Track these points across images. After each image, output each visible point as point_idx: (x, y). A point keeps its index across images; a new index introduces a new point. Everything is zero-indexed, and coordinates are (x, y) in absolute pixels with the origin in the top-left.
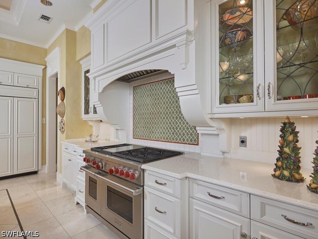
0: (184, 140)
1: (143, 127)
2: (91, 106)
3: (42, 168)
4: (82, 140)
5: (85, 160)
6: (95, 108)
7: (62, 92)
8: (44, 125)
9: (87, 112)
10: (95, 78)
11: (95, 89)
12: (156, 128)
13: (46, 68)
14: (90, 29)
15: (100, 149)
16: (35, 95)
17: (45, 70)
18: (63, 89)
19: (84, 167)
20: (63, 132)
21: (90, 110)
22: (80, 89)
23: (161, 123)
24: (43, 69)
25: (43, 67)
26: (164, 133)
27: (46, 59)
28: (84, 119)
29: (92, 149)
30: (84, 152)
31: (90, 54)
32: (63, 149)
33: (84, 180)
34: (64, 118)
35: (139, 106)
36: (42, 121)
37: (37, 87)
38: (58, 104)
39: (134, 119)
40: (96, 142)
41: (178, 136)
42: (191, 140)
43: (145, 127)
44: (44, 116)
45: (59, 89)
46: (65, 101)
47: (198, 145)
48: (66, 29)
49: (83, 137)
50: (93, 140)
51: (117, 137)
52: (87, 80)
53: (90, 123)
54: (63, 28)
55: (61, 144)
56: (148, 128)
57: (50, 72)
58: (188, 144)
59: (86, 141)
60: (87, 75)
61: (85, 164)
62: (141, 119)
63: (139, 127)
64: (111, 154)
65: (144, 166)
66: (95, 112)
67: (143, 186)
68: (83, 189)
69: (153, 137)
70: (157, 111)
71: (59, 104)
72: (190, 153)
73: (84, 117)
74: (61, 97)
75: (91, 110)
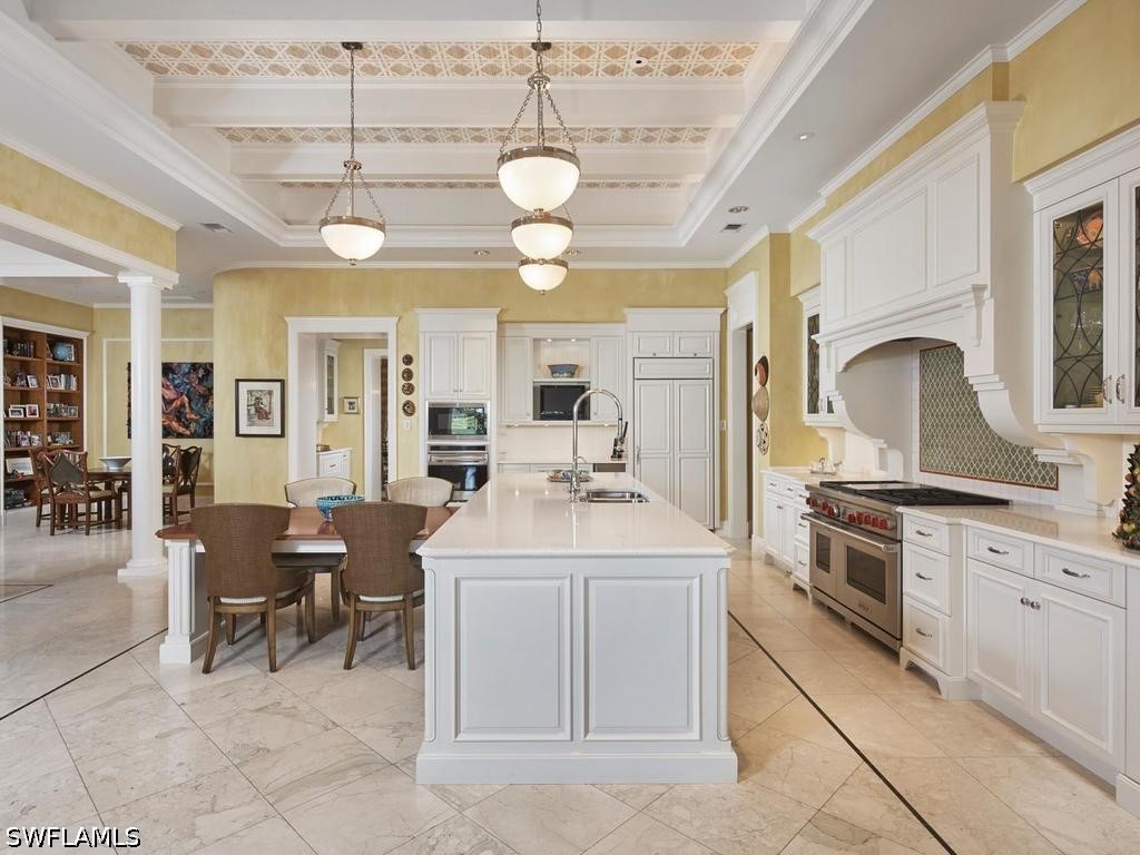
0: (1028, 478)
1: (942, 446)
2: (822, 395)
3: (721, 525)
4: (804, 470)
5: (808, 501)
6: (830, 403)
7: (762, 368)
8: (723, 435)
9: (813, 409)
10: (829, 344)
11: (829, 366)
12: (969, 448)
13: (726, 311)
14: (819, 241)
15: (838, 486)
16: (707, 373)
17: (724, 315)
18: (764, 361)
19: (809, 515)
20: (765, 451)
21: (819, 404)
22: (799, 357)
23: (981, 437)
24: (721, 316)
25: (722, 310)
26: (987, 460)
27: (727, 293)
28: (807, 424)
29: (822, 484)
30: (807, 487)
31: (819, 284)
32: (766, 486)
33: (807, 541)
34: (768, 422)
35: (932, 396)
36: (722, 425)
37: (711, 355)
38: (754, 393)
39: (922, 425)
40: (833, 474)
41: (1017, 469)
42: (1044, 479)
43: (947, 446)
44: (723, 416)
45: (755, 361)
46: (768, 385)
47: (1056, 489)
48: (771, 234)
49: (805, 464)
50: (826, 470)
51: (883, 466)
52: (813, 347)
53: (822, 434)
54: (764, 233)
55: (761, 475)
56: (952, 447)
57: (736, 322)
58: (1038, 487)
59: (812, 472)
60: (813, 337)
61: (808, 510)
62: (937, 426)
63: (932, 446)
64: (855, 492)
65: (900, 509)
66: (830, 410)
67: (901, 541)
68: (806, 558)
69: (963, 469)
70: (972, 409)
71: (757, 393)
72: (1028, 506)
73: (808, 419)
74: (761, 377)
75: (823, 405)
